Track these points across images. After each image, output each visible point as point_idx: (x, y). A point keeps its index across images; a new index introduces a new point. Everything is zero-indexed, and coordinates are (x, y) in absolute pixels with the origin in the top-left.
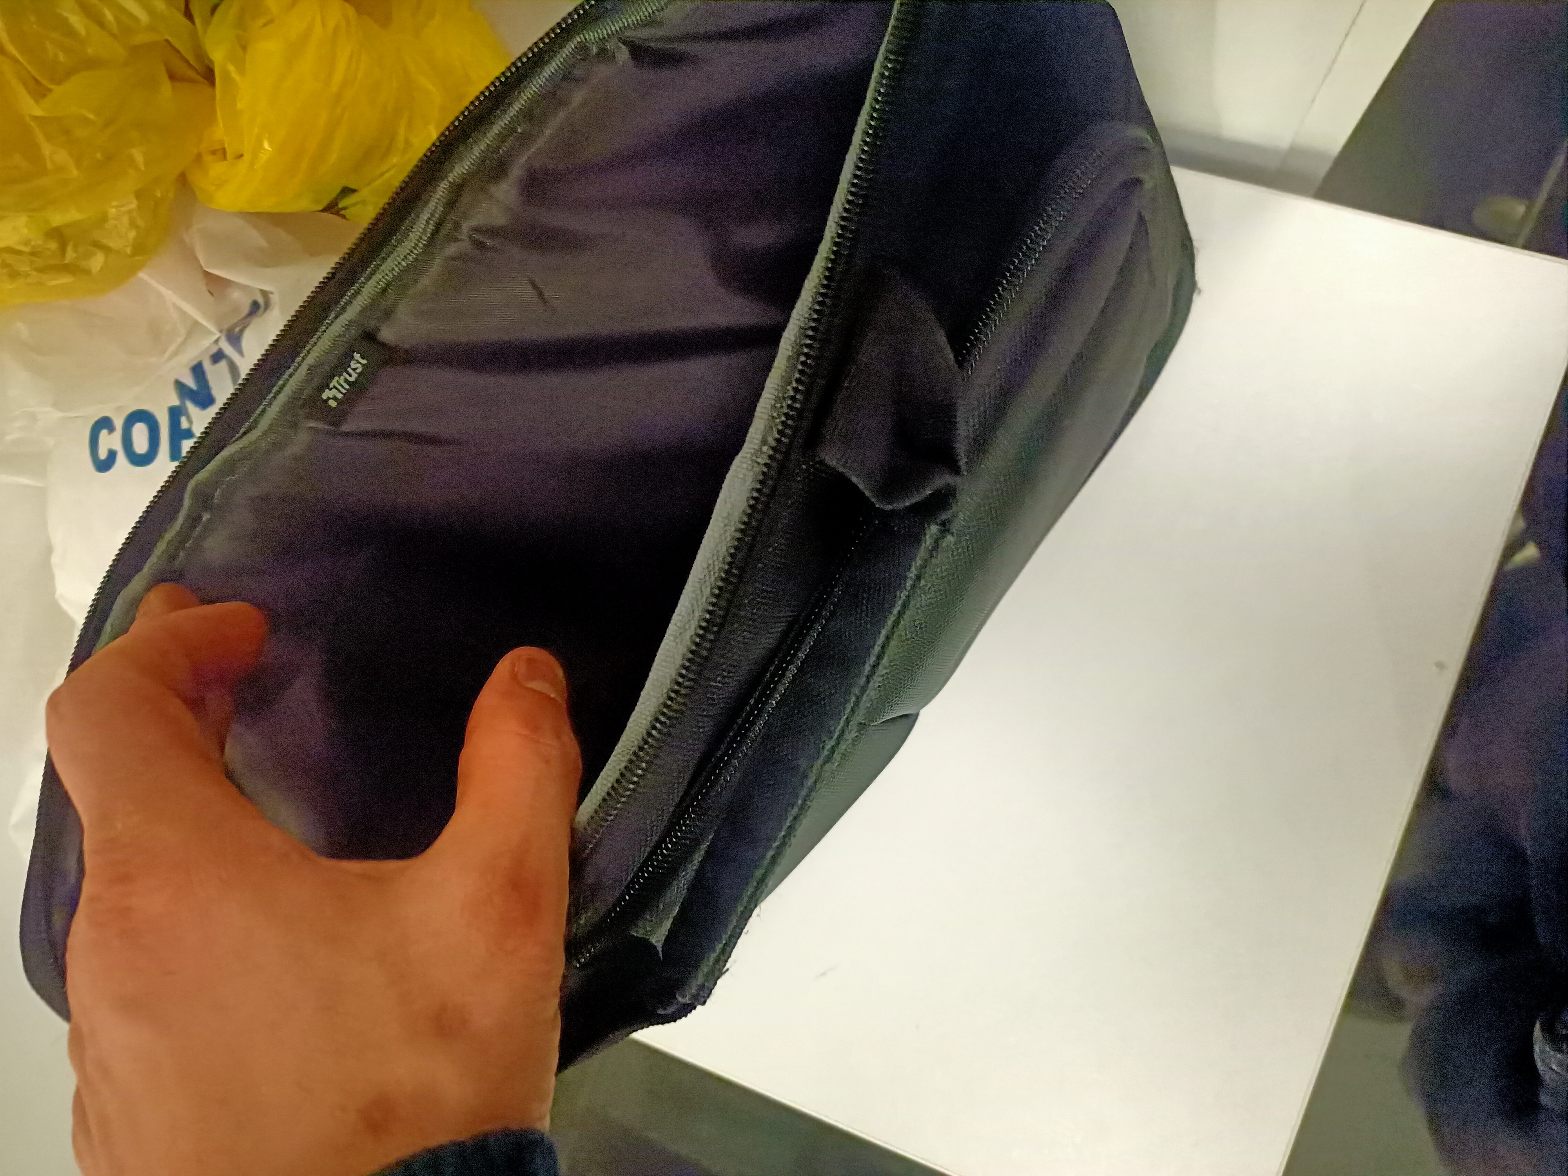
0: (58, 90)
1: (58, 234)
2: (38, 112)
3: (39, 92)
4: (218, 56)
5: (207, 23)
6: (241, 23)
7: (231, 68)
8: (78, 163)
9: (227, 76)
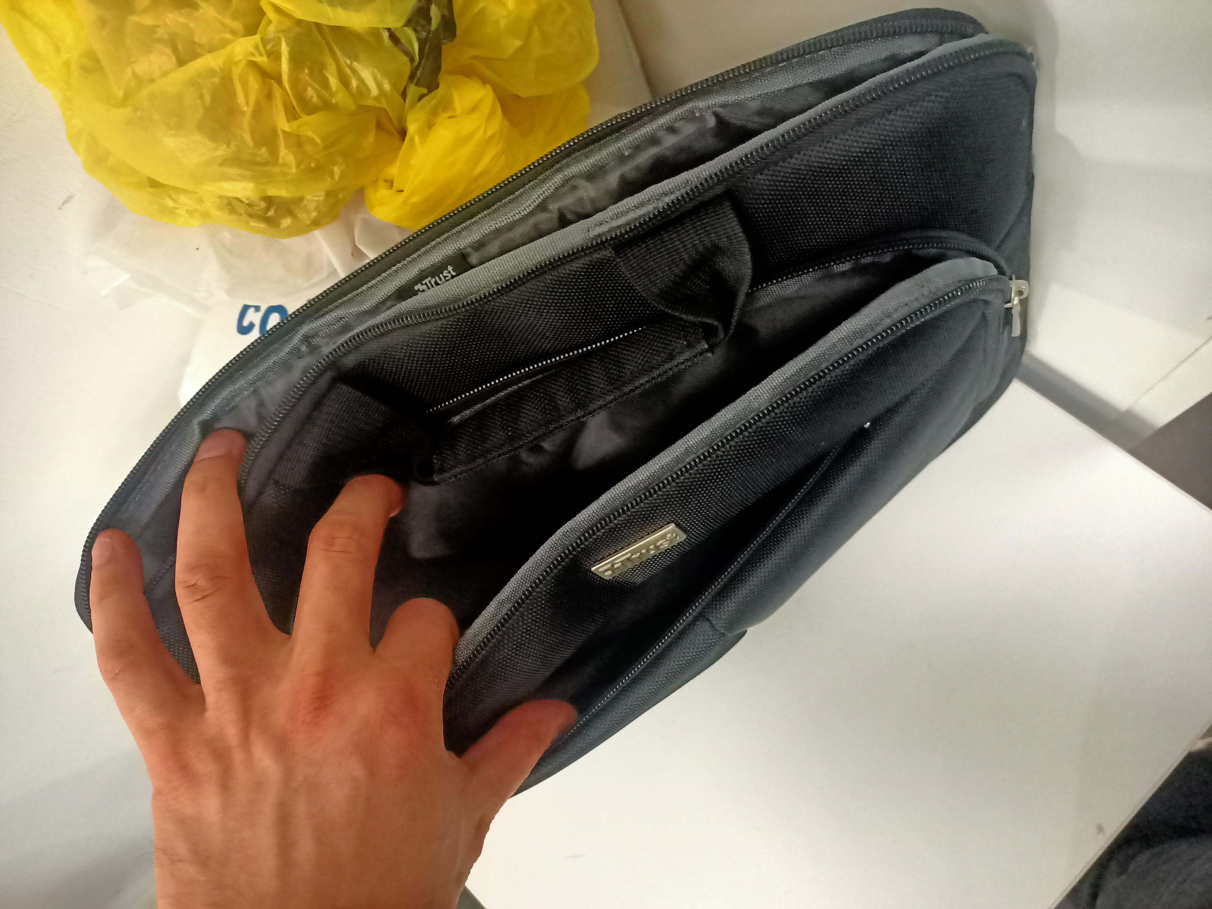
0: (306, 118)
1: (269, 201)
2: (287, 128)
3: (292, 116)
4: (412, 128)
5: (413, 106)
6: (434, 113)
7: (417, 138)
8: (298, 166)
9: (412, 140)
